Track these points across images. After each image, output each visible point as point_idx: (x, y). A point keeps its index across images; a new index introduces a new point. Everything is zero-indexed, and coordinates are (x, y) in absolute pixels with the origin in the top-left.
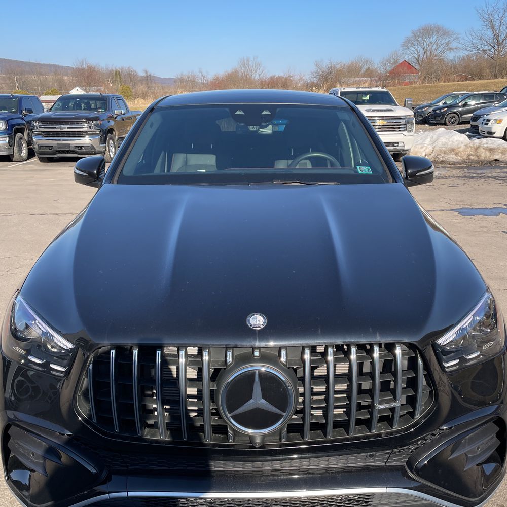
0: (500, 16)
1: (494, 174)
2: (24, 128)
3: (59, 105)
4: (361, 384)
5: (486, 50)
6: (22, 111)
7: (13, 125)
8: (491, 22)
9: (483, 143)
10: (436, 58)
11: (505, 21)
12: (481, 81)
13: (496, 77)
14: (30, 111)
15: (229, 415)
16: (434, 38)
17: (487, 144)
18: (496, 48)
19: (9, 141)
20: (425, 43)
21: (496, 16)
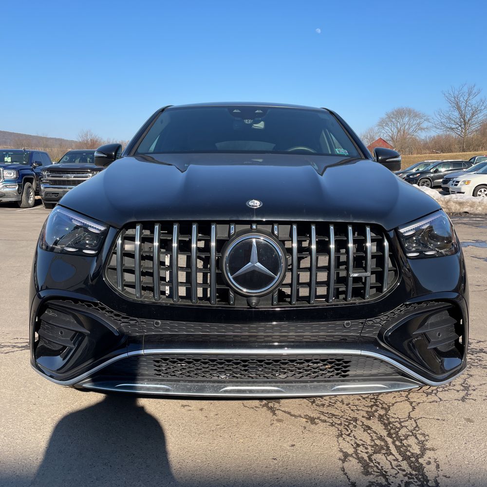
0: (466, 99)
1: (463, 221)
2: (33, 179)
3: (66, 159)
4: (340, 256)
5: (454, 128)
6: (32, 164)
7: (23, 175)
8: (457, 104)
9: (453, 197)
10: (408, 136)
11: (470, 103)
12: (451, 154)
13: (464, 151)
14: (40, 164)
15: (231, 277)
16: (406, 119)
17: (457, 198)
18: (463, 126)
19: (18, 189)
20: (398, 124)
21: (461, 99)
